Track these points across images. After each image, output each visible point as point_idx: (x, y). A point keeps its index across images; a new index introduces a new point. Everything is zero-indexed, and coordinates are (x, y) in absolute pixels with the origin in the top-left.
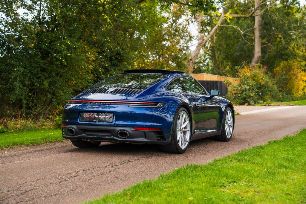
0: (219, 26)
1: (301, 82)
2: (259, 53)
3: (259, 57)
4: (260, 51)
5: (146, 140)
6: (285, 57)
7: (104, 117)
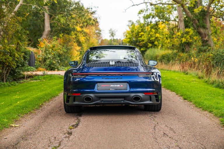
0: (21, 4)
1: (75, 51)
2: (48, 28)
3: (49, 31)
4: (49, 26)
5: (151, 102)
6: (67, 31)
7: (119, 86)
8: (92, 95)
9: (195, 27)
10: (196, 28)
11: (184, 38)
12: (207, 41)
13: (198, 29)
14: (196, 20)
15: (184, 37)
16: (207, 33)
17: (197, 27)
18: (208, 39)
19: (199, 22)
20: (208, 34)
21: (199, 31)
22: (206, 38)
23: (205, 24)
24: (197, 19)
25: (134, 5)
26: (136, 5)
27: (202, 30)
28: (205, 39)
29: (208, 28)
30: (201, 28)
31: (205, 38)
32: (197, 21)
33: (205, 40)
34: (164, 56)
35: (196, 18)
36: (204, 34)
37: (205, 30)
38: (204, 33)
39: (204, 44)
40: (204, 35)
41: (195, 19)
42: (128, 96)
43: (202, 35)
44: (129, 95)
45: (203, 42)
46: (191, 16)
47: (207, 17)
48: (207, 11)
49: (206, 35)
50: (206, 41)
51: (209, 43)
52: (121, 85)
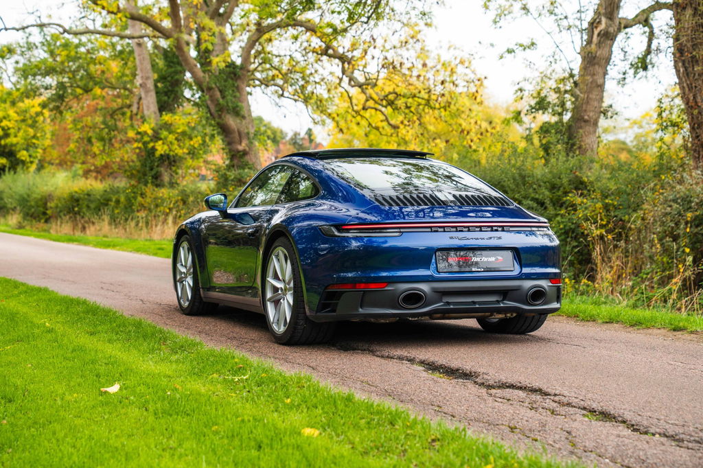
7: (492, 259)
8: (425, 287)
9: (213, 109)
10: (216, 115)
11: (160, 142)
12: (245, 153)
13: (220, 117)
14: (216, 89)
15: (161, 139)
16: (246, 131)
17: (217, 111)
18: (247, 149)
19: (223, 98)
20: (248, 133)
21: (224, 122)
22: (243, 144)
23: (240, 104)
24: (218, 88)
25: (6, 29)
26: (13, 29)
27: (231, 121)
28: (240, 148)
29: (246, 115)
30: (229, 113)
31: (240, 144)
32: (218, 94)
33: (239, 152)
34: (77, 195)
35: (216, 84)
36: (237, 133)
37: (238, 121)
38: (236, 129)
39: (235, 162)
40: (236, 135)
41: (214, 86)
42: (518, 289)
43: (232, 136)
44: (520, 286)
45: (232, 158)
46: (204, 77)
47: (243, 83)
48: (242, 64)
49: (243, 135)
50: (241, 153)
51: (251, 159)
52: (499, 258)
